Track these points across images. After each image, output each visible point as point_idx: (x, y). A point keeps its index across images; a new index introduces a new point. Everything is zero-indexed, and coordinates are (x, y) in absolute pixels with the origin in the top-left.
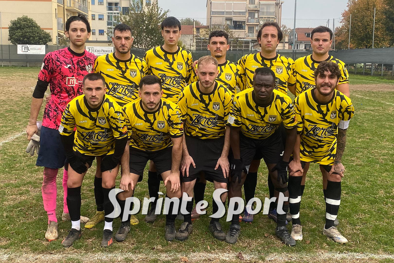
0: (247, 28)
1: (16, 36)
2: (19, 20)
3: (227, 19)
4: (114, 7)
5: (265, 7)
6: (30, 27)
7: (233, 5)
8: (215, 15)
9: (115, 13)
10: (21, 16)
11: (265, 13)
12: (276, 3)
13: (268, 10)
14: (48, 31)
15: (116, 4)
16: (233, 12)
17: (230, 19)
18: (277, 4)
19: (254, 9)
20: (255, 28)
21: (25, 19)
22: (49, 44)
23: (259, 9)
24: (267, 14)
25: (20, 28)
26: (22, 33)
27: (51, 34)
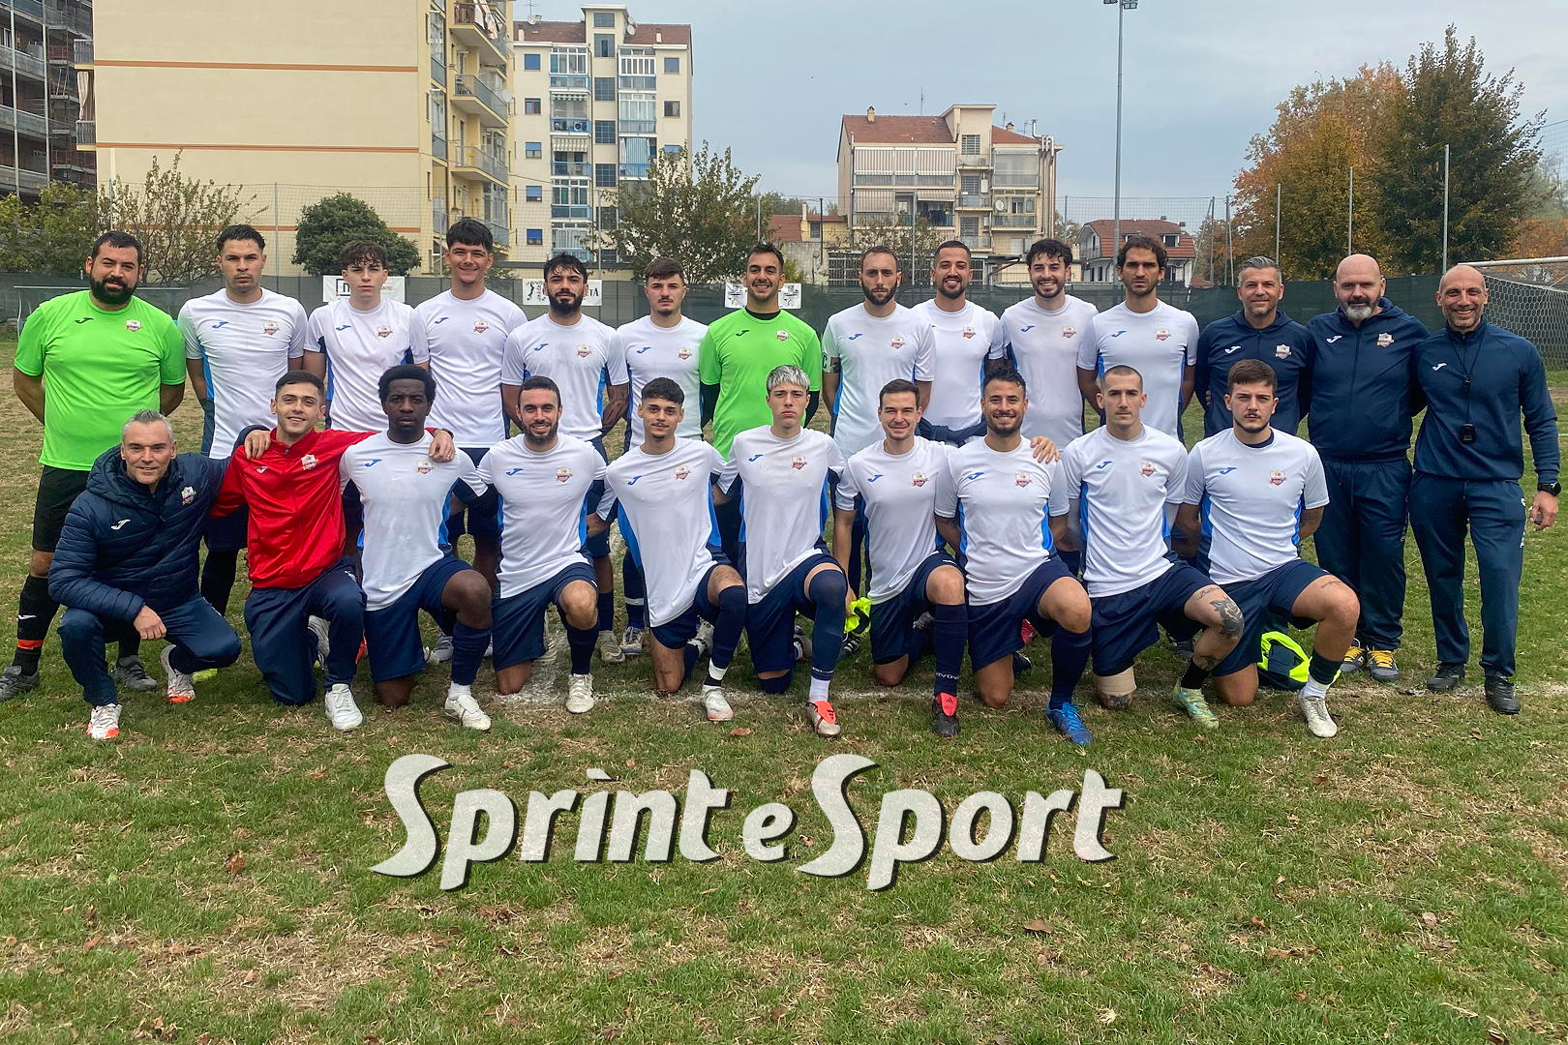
0: (957, 220)
1: (319, 251)
2: (326, 206)
3: (901, 197)
4: (571, 164)
5: (1009, 162)
6: (358, 224)
7: (915, 155)
8: (865, 185)
9: (574, 182)
10: (331, 195)
11: (1009, 179)
12: (1040, 150)
13: (1019, 172)
14: (409, 237)
15: (579, 156)
16: (916, 178)
17: (908, 197)
18: (1043, 154)
19: (978, 168)
20: (980, 220)
21: (345, 203)
22: (414, 272)
23: (991, 168)
24: (1014, 184)
25: (330, 228)
26: (337, 242)
27: (418, 246)
